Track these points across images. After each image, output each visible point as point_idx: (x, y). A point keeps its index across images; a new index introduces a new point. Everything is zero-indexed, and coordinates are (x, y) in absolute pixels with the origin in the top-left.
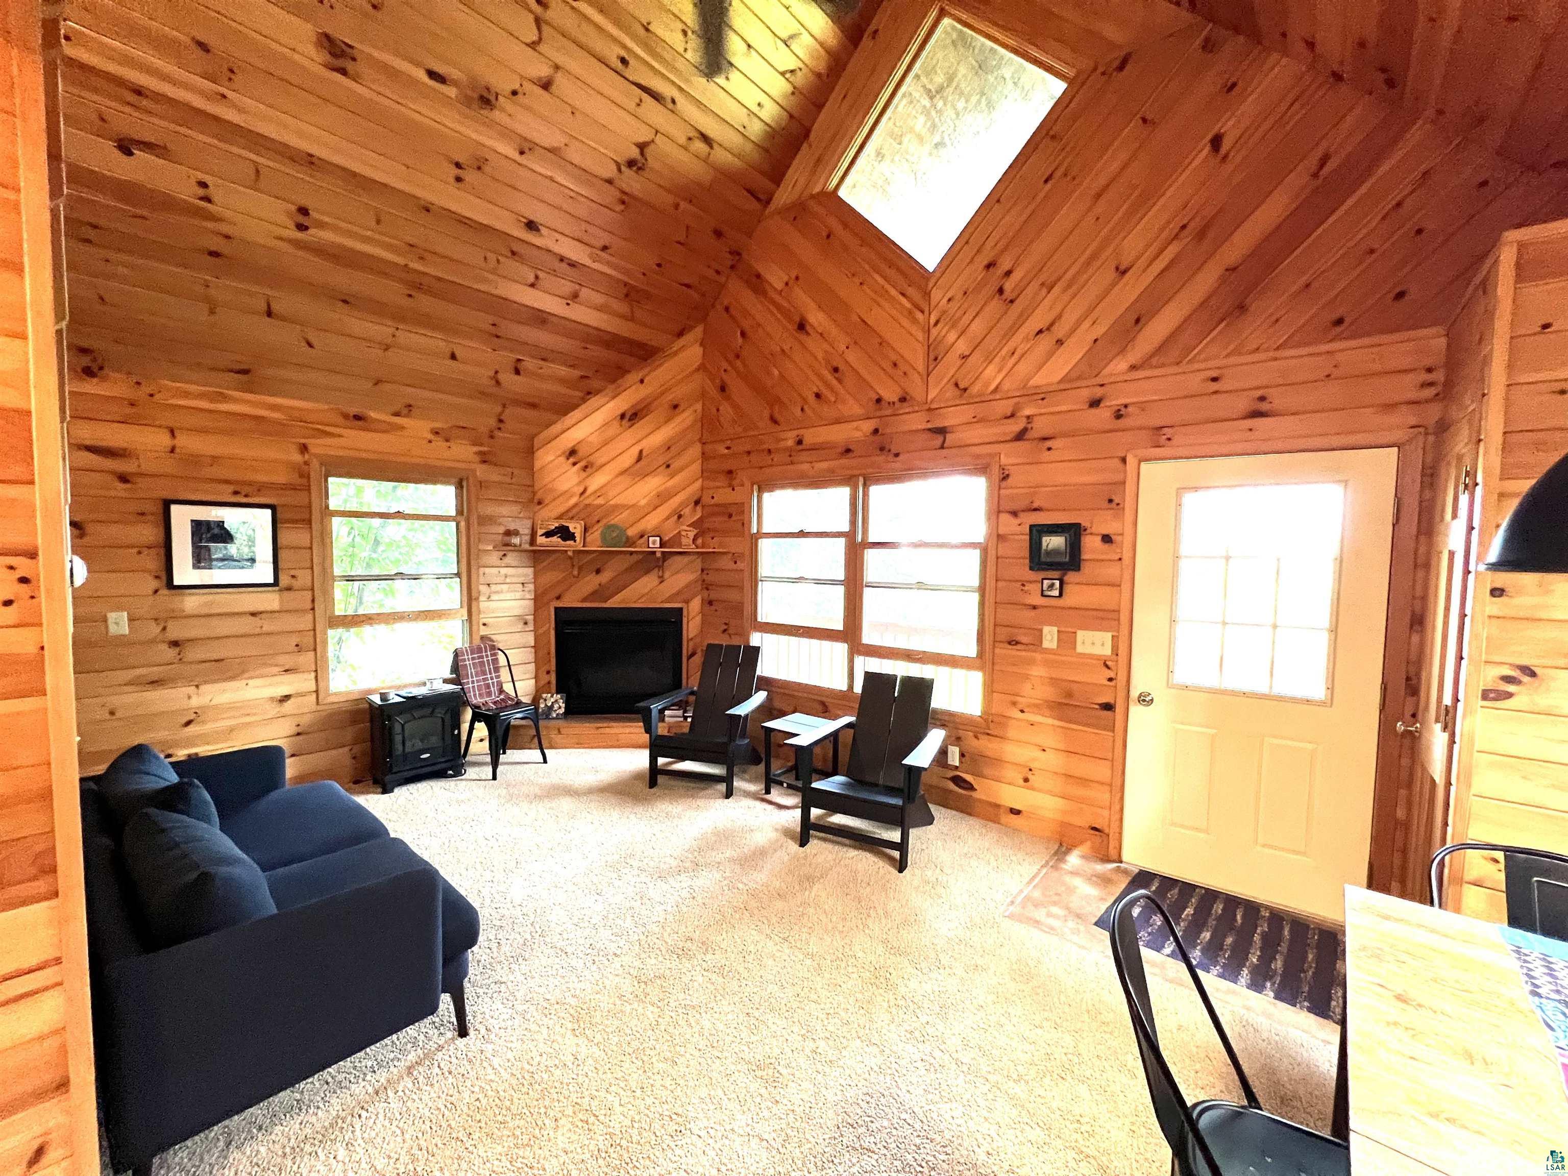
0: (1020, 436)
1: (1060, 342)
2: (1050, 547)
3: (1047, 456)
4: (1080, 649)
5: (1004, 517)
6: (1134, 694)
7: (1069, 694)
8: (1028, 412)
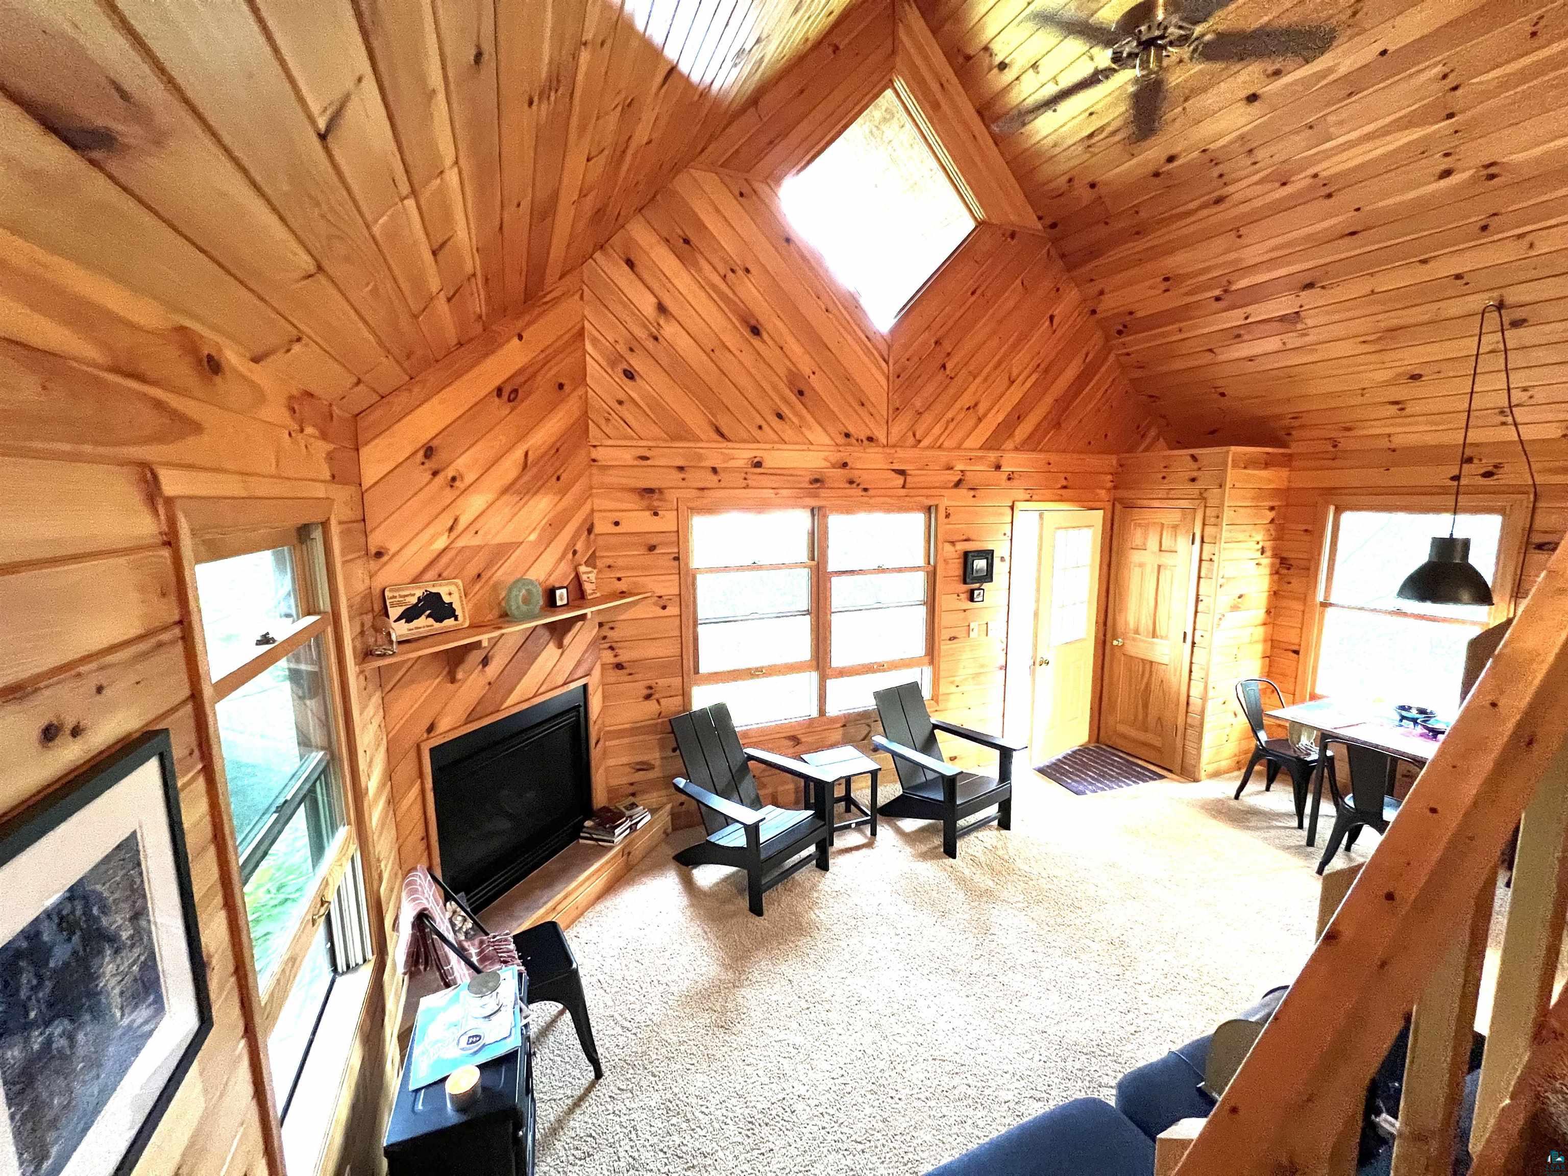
0: (958, 484)
1: (980, 420)
2: (979, 567)
3: (973, 501)
4: (990, 634)
5: (947, 546)
7: (983, 666)
8: (962, 468)
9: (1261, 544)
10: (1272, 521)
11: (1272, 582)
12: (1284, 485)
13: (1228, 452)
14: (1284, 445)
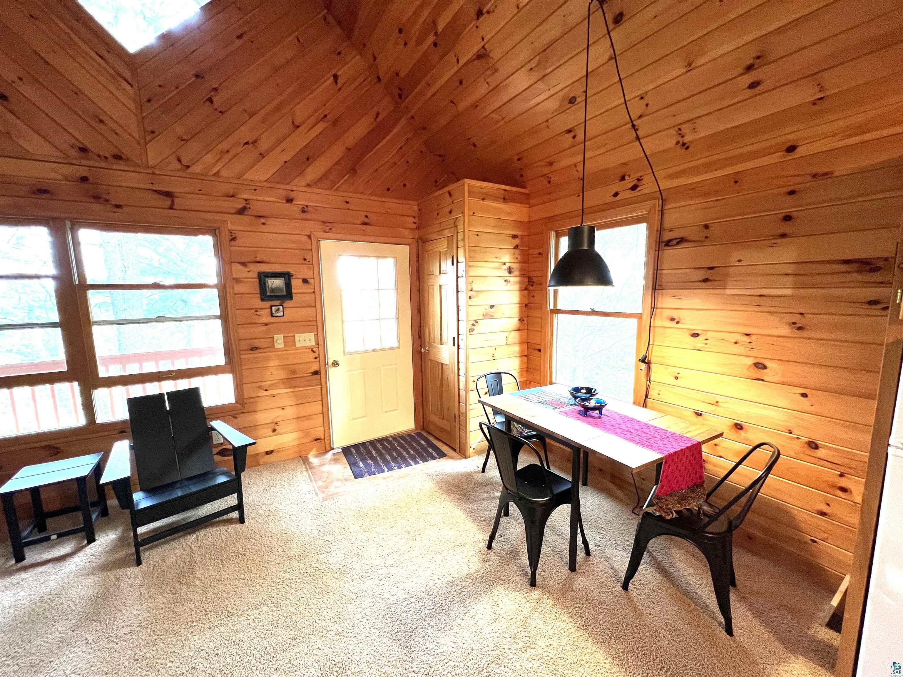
0: (241, 211)
1: (262, 156)
2: (274, 286)
3: (263, 228)
4: (298, 345)
5: (237, 267)
6: (330, 362)
7: (294, 372)
8: (245, 196)
9: (508, 265)
10: (516, 247)
11: (522, 297)
12: (525, 219)
13: (463, 185)
14: (522, 186)
